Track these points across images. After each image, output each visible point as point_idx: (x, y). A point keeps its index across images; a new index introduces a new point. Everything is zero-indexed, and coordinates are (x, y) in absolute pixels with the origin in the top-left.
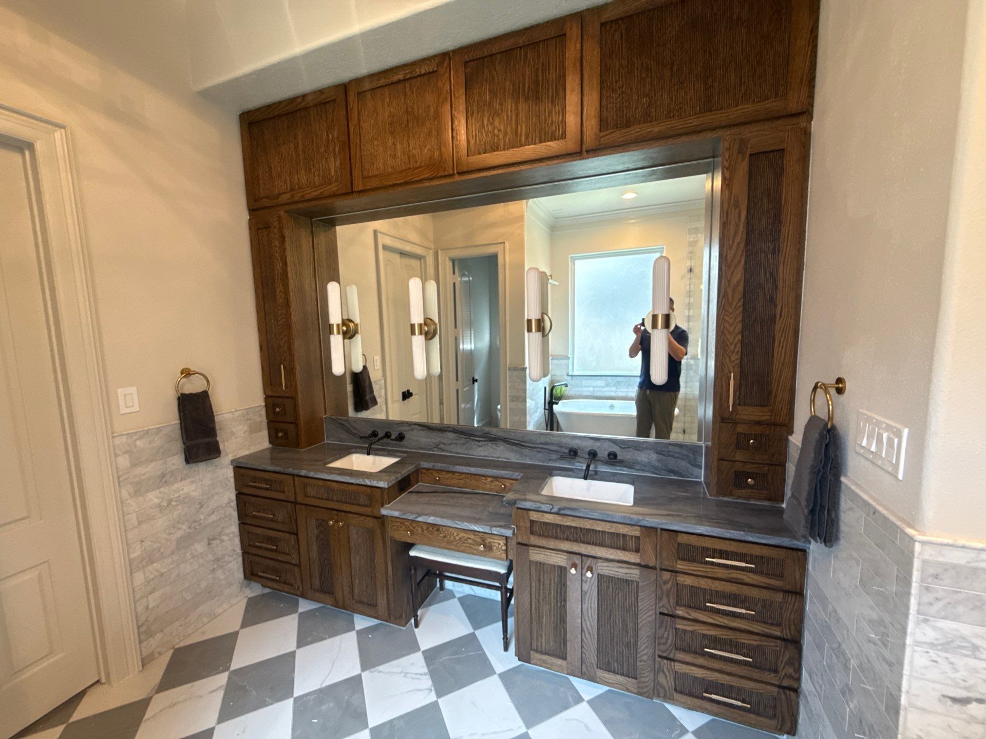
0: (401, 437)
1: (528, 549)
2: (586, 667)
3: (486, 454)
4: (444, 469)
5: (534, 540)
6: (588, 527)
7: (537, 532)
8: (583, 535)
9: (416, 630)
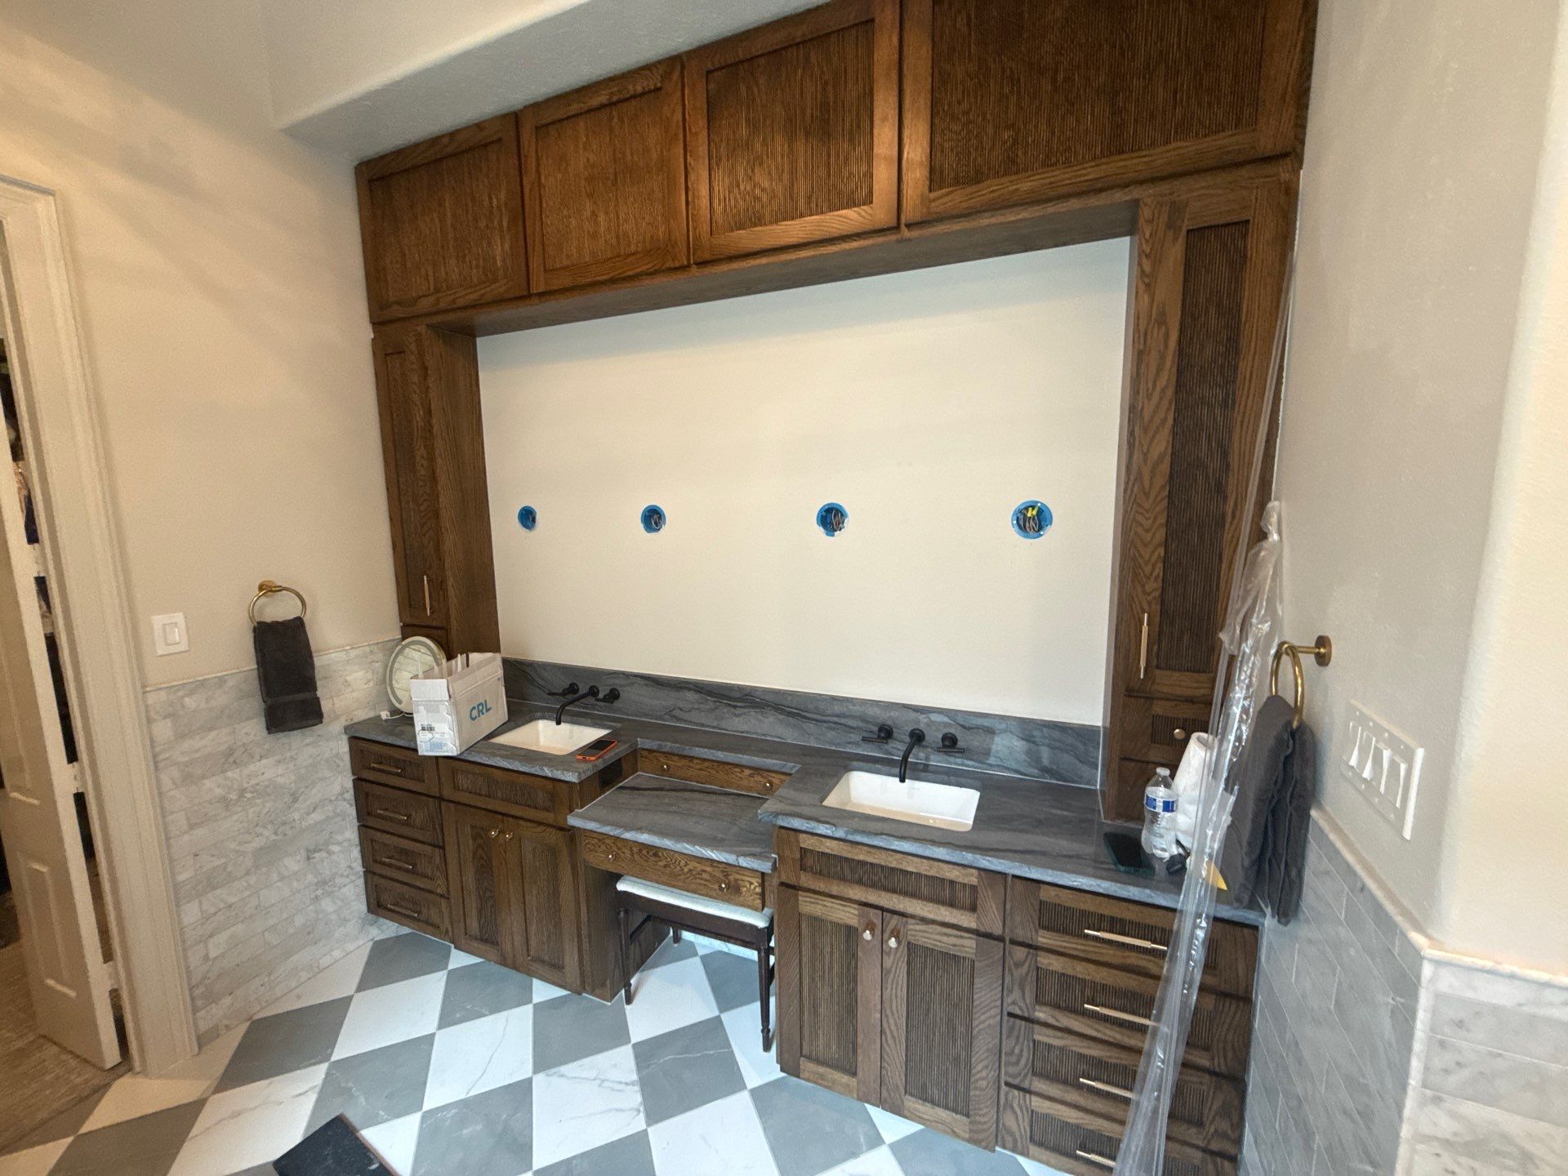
0: (613, 696)
1: (797, 895)
2: (888, 1090)
3: (745, 728)
4: (676, 752)
5: (805, 880)
6: (894, 865)
7: (812, 868)
8: (885, 877)
9: (628, 1008)
